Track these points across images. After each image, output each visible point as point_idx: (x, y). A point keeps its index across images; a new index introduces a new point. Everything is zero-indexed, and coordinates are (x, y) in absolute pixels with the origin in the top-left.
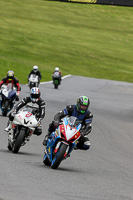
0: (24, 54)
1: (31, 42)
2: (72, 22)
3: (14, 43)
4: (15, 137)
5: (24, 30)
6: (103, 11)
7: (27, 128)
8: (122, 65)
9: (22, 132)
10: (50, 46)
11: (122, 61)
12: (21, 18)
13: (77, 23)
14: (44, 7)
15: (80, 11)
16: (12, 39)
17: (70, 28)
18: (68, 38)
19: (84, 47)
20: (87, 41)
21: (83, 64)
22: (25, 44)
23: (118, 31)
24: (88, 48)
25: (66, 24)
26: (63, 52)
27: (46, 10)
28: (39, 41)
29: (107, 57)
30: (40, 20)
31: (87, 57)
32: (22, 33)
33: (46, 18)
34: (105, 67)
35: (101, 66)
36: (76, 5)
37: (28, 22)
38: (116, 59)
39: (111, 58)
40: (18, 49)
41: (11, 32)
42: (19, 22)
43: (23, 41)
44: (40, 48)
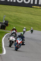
0: (18, 23)
1: (21, 20)
2: (33, 14)
3: (16, 20)
4: (10, 43)
5: (19, 16)
7: (13, 41)
9: (11, 42)
10: (26, 21)
12: (18, 12)
13: (35, 14)
14: (25, 9)
15: (36, 11)
16: (15, 19)
17: (33, 16)
18: (32, 19)
19: (37, 21)
20: (38, 19)
21: (36, 27)
24: (38, 22)
25: (32, 14)
26: (30, 23)
27: (25, 10)
28: (23, 19)
30: (23, 13)
31: (38, 24)
32: (18, 17)
33: (25, 12)
36: (35, 9)
37: (20, 14)
40: (16, 22)
41: (14, 16)
42: (17, 13)
43: (18, 19)
44: (23, 21)
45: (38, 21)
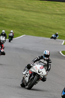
1: (6, 19)
2: (26, 9)
6: (41, 3)
8: (50, 30)
10: (15, 21)
11: (51, 28)
13: (28, 9)
15: (29, 4)
17: (25, 12)
18: (24, 17)
20: (33, 18)
21: (31, 30)
22: (2, 20)
23: (48, 13)
24: (33, 22)
25: (23, 10)
28: (10, 18)
29: (43, 26)
30: (10, 8)
31: (33, 26)
33: (13, 7)
34: (42, 31)
35: (40, 31)
37: (4, 9)
38: (47, 27)
39: (45, 26)
44: (10, 22)
45: (33, 20)
